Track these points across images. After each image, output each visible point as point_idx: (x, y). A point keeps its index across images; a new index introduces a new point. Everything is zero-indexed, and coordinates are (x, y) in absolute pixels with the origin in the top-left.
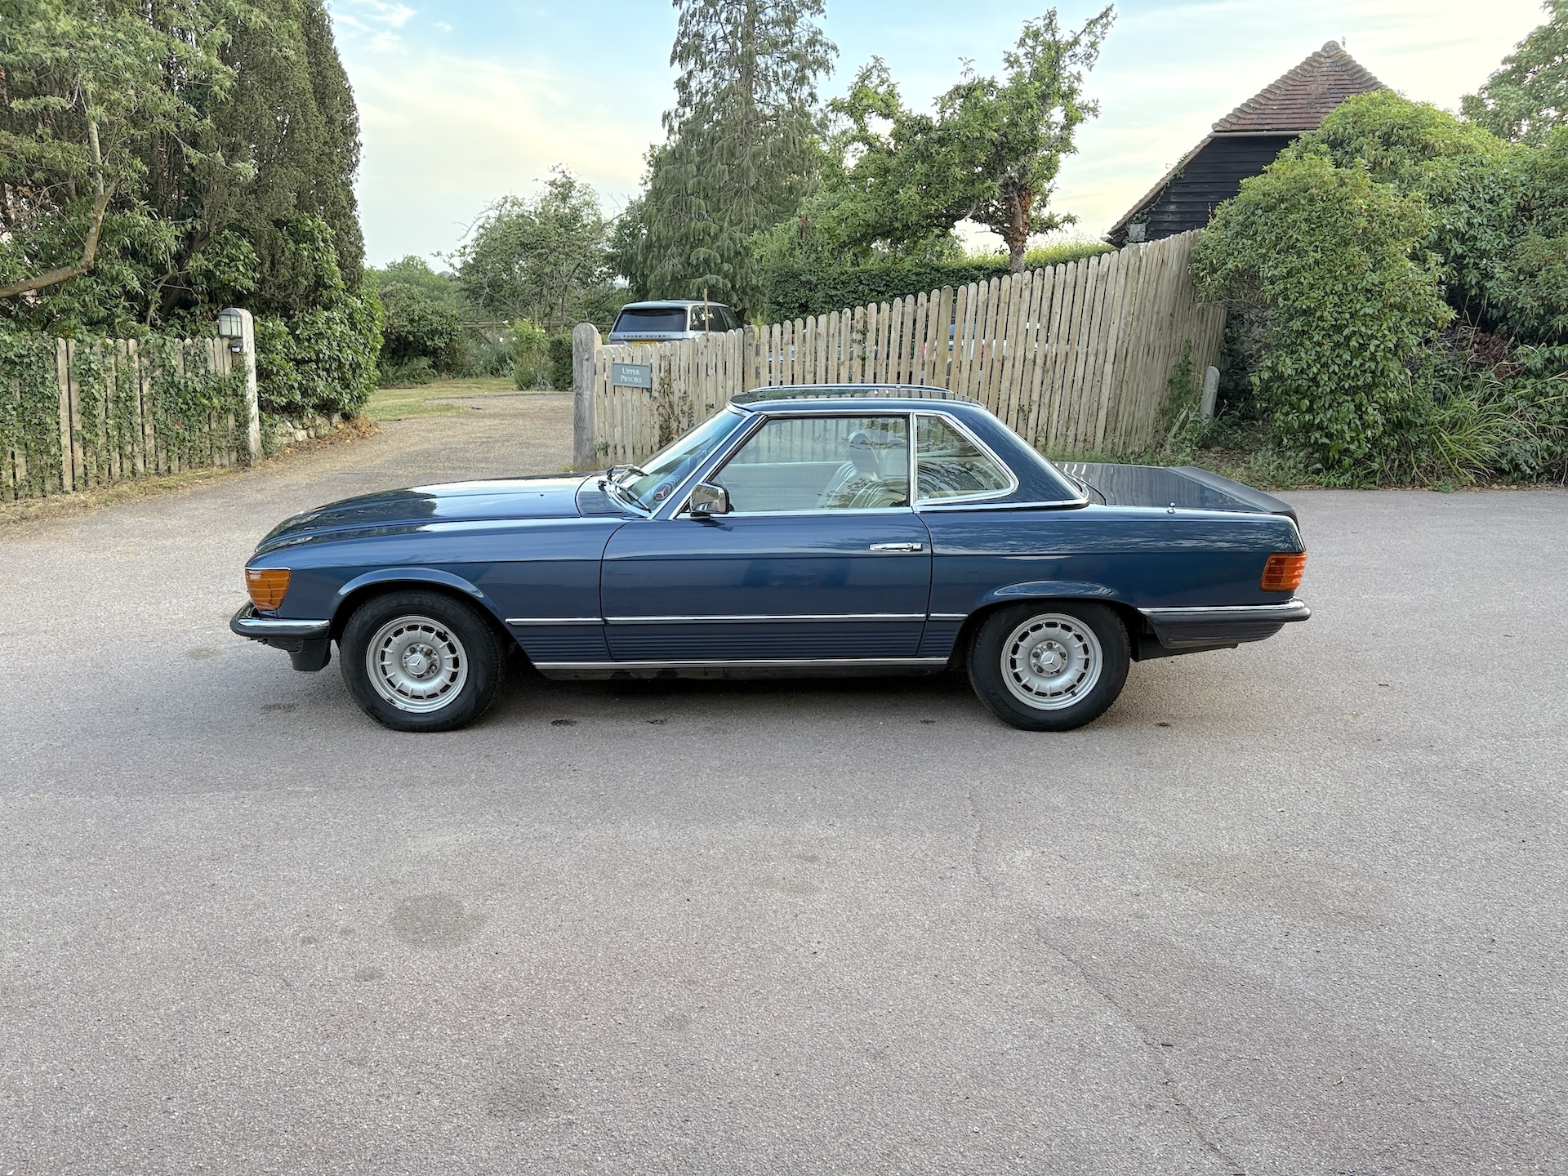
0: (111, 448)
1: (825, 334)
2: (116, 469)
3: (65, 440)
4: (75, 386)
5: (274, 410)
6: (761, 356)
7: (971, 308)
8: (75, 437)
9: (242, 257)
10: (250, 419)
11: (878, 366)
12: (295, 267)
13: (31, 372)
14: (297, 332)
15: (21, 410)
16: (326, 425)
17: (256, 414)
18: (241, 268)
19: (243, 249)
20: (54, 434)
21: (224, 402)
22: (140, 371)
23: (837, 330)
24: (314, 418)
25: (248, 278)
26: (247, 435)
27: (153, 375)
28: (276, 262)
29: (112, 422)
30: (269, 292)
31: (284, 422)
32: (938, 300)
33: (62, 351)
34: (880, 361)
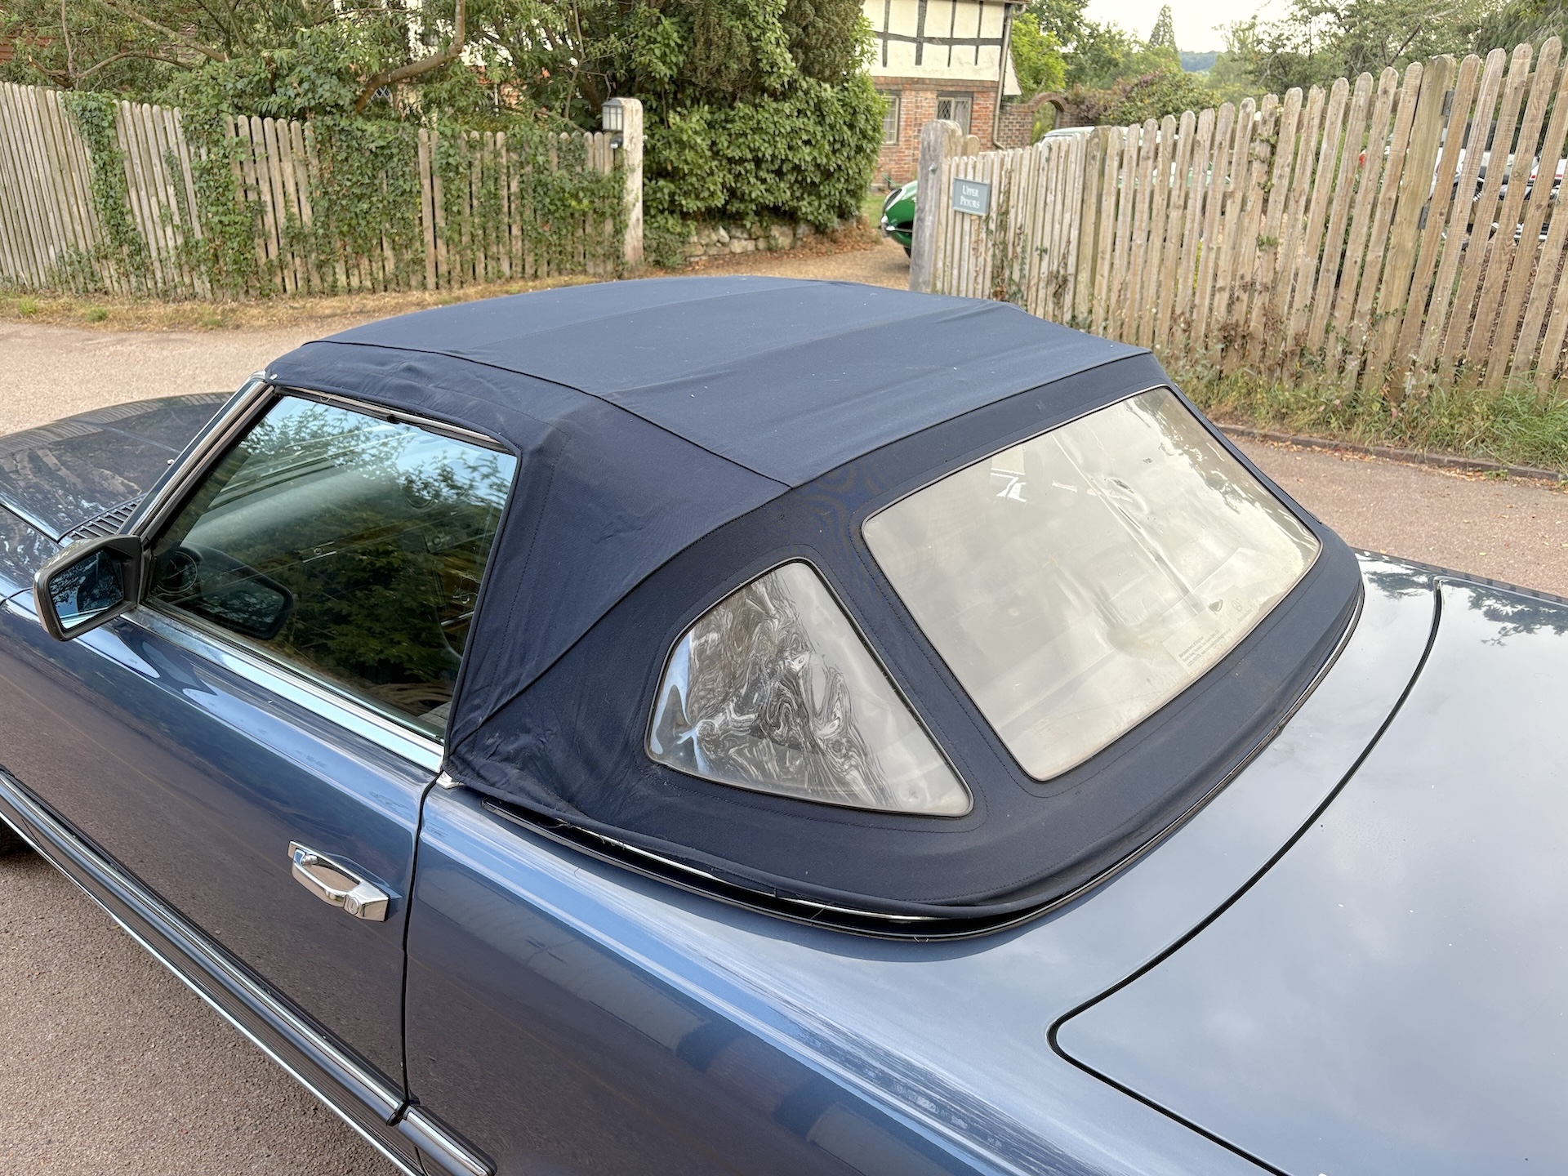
0: (475, 247)
1: (1208, 143)
2: (480, 270)
3: (428, 236)
4: (437, 182)
5: (685, 216)
6: (1106, 177)
7: (1485, 101)
8: (439, 233)
9: (659, 39)
10: (627, 226)
11: (1292, 202)
12: (729, 47)
13: (394, 165)
14: (729, 126)
15: (385, 202)
16: (787, 236)
17: (638, 220)
18: (657, 52)
19: (660, 28)
20: (417, 230)
21: (598, 203)
22: (508, 167)
23: (1228, 136)
24: (767, 229)
25: (664, 63)
26: (623, 243)
27: (523, 171)
28: (708, 43)
29: (476, 221)
30: (701, 78)
31: (715, 229)
32: (1418, 82)
33: (423, 144)
34: (1297, 194)
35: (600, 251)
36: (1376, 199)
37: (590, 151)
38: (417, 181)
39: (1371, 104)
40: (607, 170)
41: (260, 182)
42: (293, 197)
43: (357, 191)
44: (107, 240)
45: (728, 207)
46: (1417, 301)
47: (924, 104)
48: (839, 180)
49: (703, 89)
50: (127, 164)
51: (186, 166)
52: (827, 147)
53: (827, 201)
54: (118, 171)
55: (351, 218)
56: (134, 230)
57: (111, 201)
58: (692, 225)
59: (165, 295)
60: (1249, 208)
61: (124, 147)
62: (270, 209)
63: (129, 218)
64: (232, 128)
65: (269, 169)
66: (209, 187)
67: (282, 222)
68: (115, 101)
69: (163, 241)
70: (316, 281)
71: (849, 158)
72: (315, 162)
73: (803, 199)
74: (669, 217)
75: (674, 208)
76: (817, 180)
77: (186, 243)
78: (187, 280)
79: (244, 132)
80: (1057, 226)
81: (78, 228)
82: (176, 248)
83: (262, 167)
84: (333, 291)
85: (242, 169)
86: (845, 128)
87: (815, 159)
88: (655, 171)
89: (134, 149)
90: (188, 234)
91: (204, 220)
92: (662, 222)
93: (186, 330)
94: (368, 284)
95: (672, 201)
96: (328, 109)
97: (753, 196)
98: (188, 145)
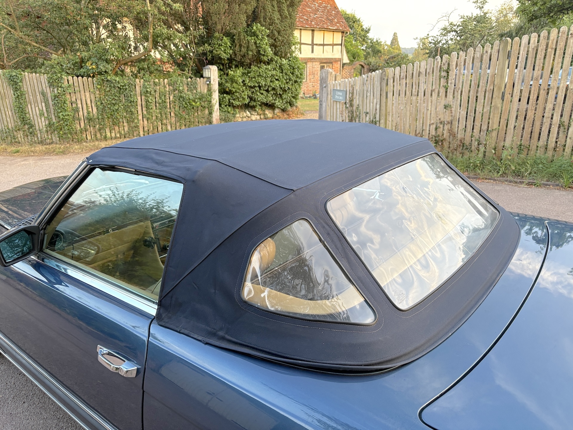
0: (157, 121)
2: (160, 129)
3: (140, 117)
4: (143, 97)
5: (234, 107)
6: (389, 86)
7: (523, 53)
8: (144, 116)
9: (223, 44)
10: (214, 111)
11: (456, 92)
12: (248, 47)
13: (127, 92)
14: (249, 75)
15: (124, 106)
16: (271, 113)
17: (217, 109)
18: (222, 49)
19: (223, 41)
20: (136, 115)
21: (203, 104)
22: (169, 92)
23: (431, 70)
24: (264, 111)
25: (225, 53)
26: (212, 117)
27: (174, 93)
28: (240, 46)
29: (158, 111)
30: (238, 58)
31: (245, 112)
32: (498, 48)
33: (138, 84)
34: (457, 89)
35: (204, 121)
36: (486, 90)
37: (199, 84)
38: (136, 98)
39: (482, 56)
40: (206, 91)
41: (77, 100)
42: (89, 105)
43: (113, 102)
44: (19, 123)
45: (250, 104)
46: (503, 125)
47: (315, 66)
48: (289, 93)
49: (239, 62)
50: (26, 95)
51: (49, 95)
52: (284, 81)
53: (285, 100)
54: (23, 98)
55: (111, 112)
56: (30, 119)
57: (21, 109)
58: (237, 110)
59: (41, 143)
60: (440, 95)
61: (26, 89)
62: (81, 110)
63: (27, 115)
64: (66, 81)
65: (80, 95)
66: (58, 103)
67: (86, 114)
68: (22, 73)
69: (41, 123)
70: (98, 135)
71: (292, 85)
72: (98, 92)
73: (276, 100)
74: (229, 108)
75: (230, 105)
76: (281, 93)
77: (49, 124)
78: (50, 137)
79: (71, 82)
80: (371, 104)
81: (9, 120)
82: (46, 125)
83: (78, 95)
84: (105, 138)
85: (70, 95)
86: (290, 74)
87: (280, 85)
88: (223, 91)
89: (30, 90)
90: (50, 120)
91: (56, 115)
92: (226, 109)
93: (50, 155)
94: (118, 135)
95: (230, 102)
96: (103, 73)
97: (259, 99)
98: (50, 88)
